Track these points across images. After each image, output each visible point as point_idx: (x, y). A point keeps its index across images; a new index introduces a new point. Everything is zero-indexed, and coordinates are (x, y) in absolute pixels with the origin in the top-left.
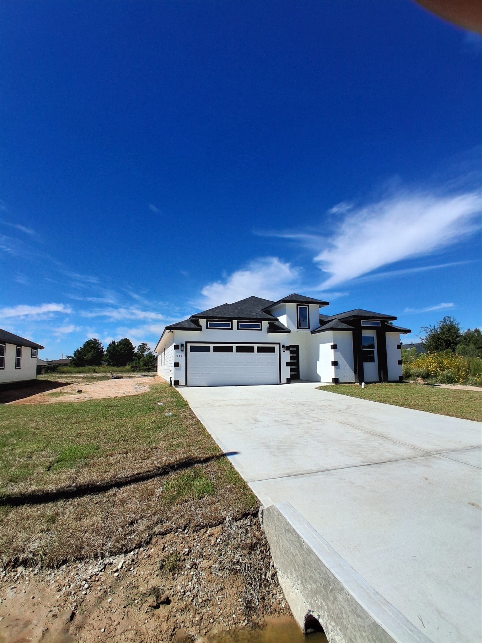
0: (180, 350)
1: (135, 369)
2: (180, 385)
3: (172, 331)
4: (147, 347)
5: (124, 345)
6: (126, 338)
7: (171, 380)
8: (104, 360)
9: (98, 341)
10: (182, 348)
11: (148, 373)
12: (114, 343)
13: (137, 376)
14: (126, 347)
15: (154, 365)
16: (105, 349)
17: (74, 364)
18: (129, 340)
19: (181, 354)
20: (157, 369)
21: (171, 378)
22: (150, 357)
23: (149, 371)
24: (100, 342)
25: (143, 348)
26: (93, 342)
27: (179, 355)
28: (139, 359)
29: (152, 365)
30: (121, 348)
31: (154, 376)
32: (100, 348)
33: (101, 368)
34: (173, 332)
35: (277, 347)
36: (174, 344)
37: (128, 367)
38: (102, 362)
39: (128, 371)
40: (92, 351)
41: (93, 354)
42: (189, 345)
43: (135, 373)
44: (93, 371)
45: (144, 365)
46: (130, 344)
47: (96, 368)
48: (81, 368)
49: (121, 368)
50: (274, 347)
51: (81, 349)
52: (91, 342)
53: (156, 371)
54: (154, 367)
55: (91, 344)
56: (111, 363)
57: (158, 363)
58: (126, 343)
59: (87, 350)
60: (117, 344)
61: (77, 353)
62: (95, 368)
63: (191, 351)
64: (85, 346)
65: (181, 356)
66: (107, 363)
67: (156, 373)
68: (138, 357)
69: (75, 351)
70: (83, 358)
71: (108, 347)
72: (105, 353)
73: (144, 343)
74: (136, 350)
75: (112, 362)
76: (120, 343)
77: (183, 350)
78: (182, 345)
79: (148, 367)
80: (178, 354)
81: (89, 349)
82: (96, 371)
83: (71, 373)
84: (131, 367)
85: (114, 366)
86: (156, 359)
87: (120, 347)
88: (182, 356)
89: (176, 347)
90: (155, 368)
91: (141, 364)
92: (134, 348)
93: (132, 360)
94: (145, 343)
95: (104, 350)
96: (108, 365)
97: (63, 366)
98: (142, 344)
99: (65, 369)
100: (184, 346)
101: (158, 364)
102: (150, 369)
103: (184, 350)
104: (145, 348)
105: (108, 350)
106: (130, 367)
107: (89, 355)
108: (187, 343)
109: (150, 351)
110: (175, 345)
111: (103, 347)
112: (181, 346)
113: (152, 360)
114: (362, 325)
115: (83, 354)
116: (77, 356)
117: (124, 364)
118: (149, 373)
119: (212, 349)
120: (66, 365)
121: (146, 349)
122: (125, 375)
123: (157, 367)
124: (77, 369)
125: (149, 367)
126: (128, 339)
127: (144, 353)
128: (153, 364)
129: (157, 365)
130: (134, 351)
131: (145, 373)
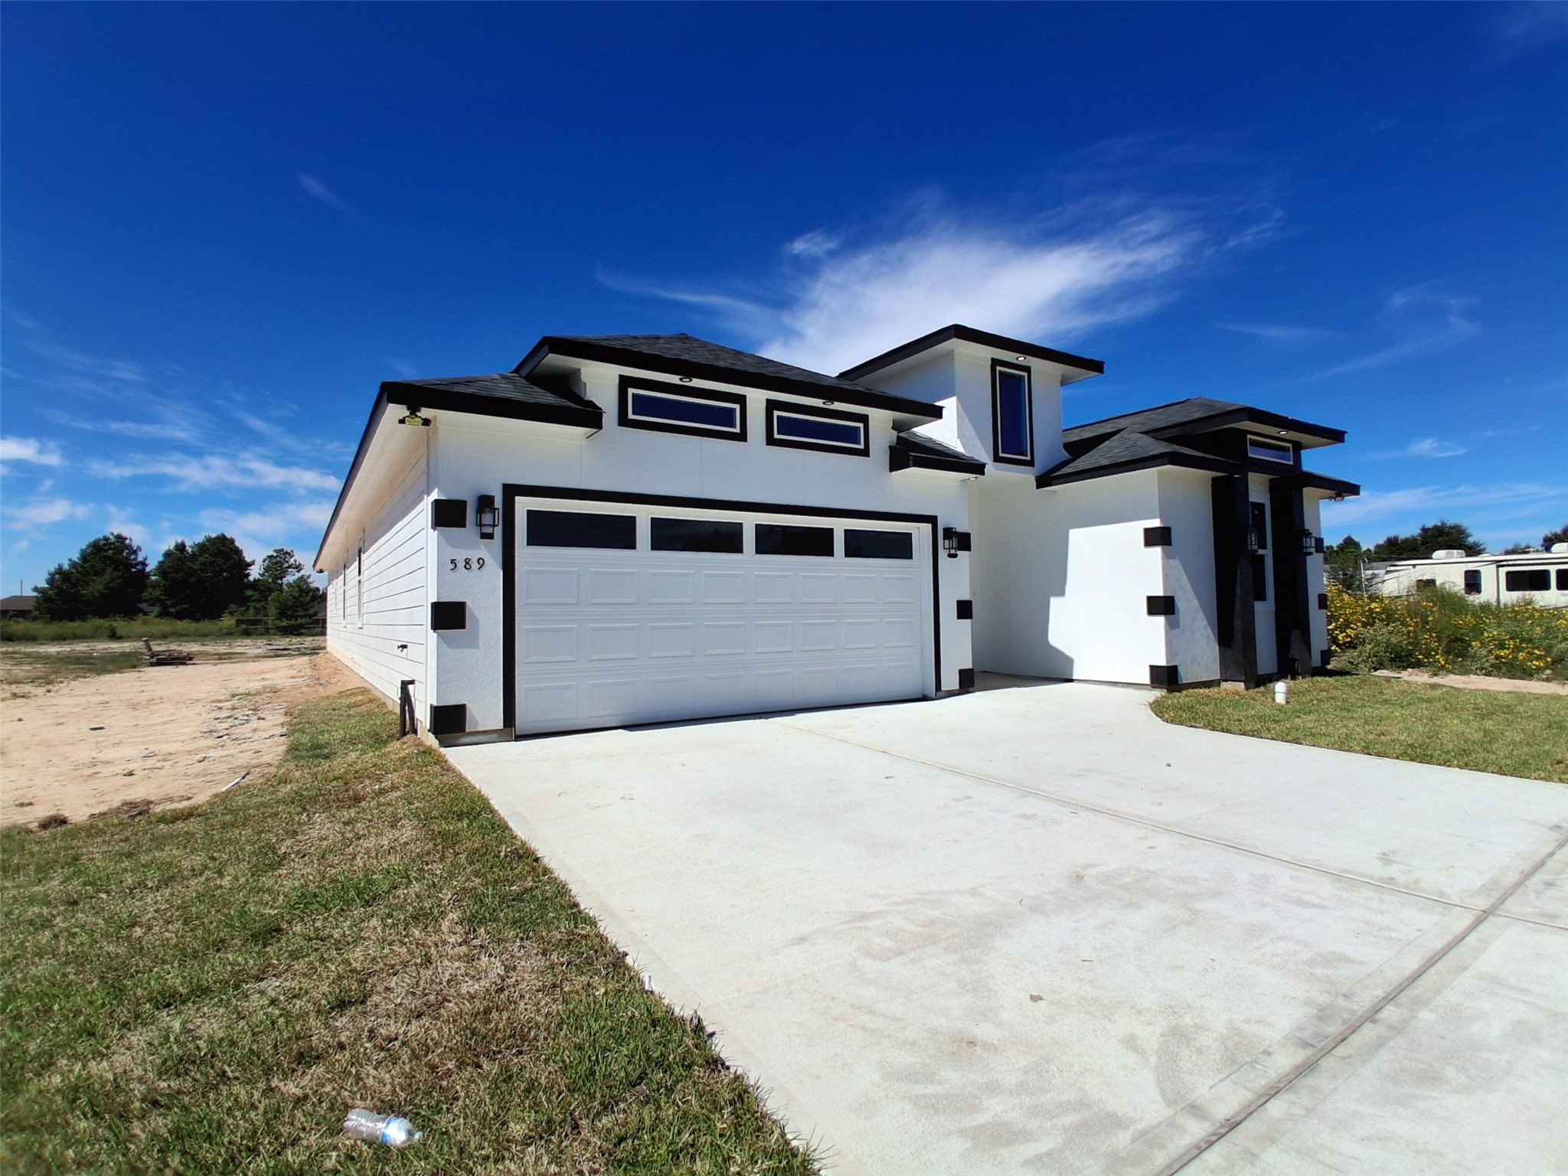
0: (470, 531)
1: (248, 629)
2: (467, 730)
3: (425, 412)
4: (292, 561)
5: (215, 555)
6: (223, 535)
7: (406, 699)
8: (146, 601)
9: (127, 542)
10: (487, 518)
11: (294, 641)
12: (181, 547)
13: (252, 651)
14: (220, 561)
15: (316, 614)
16: (152, 565)
17: (50, 611)
18: (232, 541)
19: (474, 556)
20: (324, 627)
21: (411, 687)
22: (301, 590)
23: (299, 635)
24: (135, 545)
25: (279, 563)
26: (113, 543)
27: (467, 562)
28: (266, 598)
29: (310, 616)
30: (201, 564)
31: (315, 651)
32: (137, 564)
33: (137, 626)
34: (426, 422)
35: (921, 534)
36: (435, 495)
37: (228, 621)
38: (143, 606)
39: (228, 634)
40: (109, 570)
41: (113, 580)
42: (524, 505)
43: (248, 641)
44: (108, 632)
45: (282, 615)
46: (238, 552)
47: (120, 624)
48: (70, 624)
49: (205, 625)
50: (908, 537)
51: (73, 564)
52: (104, 545)
53: (323, 633)
54: (317, 622)
55: (106, 551)
56: (172, 610)
57: (329, 609)
58: (223, 551)
59: (93, 566)
60: (190, 550)
61: (57, 576)
62: (115, 624)
63: (532, 541)
64: (85, 556)
65: (475, 565)
66: (157, 610)
67: (321, 638)
68: (261, 592)
69: (52, 570)
70: (77, 593)
71: (161, 559)
72: (153, 578)
73: (282, 550)
74: (255, 573)
75: (173, 606)
76: (202, 548)
77: (489, 530)
78: (485, 503)
79: (293, 622)
80: (460, 556)
81: (99, 566)
82: (118, 635)
83: (32, 639)
84: (239, 622)
85: (181, 620)
86: (323, 598)
87: (201, 559)
88: (481, 562)
89: (447, 515)
90: (318, 626)
91: (273, 611)
92: (250, 565)
93: (243, 601)
94: (287, 549)
95: (148, 569)
96: (160, 615)
97: (11, 617)
98: (275, 551)
99: (19, 626)
100: (494, 510)
101: (329, 614)
102: (301, 626)
103: (498, 532)
104: (286, 565)
105: (162, 569)
106: (233, 622)
107: (97, 586)
108: (512, 491)
109: (302, 573)
110: (437, 503)
111: (146, 559)
112: (480, 511)
113: (308, 599)
114: (1250, 455)
115: (78, 580)
116: (57, 588)
117: (215, 614)
118: (298, 639)
119: (643, 533)
120: (22, 614)
121: (290, 567)
122: (209, 648)
123: (324, 621)
124: (54, 628)
125: (300, 621)
126: (228, 536)
127: (281, 578)
128: (311, 611)
129: (326, 615)
130: (249, 575)
131: (283, 642)
